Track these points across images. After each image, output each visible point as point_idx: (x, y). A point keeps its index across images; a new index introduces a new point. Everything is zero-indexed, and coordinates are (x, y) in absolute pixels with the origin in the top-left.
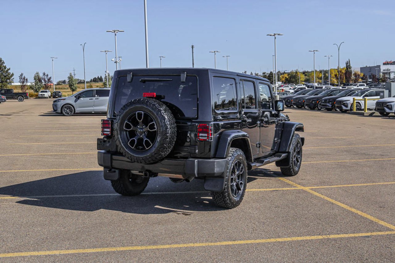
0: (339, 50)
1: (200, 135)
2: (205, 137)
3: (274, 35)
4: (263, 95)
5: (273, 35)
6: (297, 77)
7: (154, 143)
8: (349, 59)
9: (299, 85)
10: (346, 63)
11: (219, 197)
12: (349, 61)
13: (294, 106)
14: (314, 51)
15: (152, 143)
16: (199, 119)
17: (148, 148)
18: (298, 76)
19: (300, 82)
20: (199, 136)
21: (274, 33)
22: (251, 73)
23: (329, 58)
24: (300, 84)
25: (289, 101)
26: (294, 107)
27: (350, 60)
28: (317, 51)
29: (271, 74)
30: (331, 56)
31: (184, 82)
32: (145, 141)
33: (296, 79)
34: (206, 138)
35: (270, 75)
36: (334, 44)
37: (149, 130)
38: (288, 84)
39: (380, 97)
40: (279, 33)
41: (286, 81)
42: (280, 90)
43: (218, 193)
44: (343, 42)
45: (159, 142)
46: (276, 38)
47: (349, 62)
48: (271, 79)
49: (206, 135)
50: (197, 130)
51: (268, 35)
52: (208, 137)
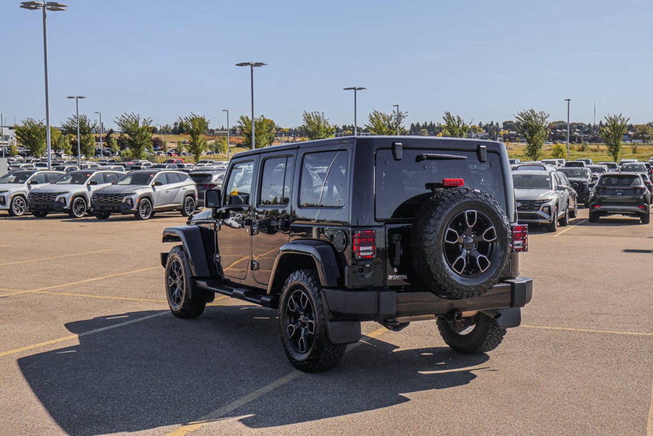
7: (492, 262)
17: (484, 271)
31: (485, 161)
32: (479, 258)
37: (485, 240)
49: (521, 242)
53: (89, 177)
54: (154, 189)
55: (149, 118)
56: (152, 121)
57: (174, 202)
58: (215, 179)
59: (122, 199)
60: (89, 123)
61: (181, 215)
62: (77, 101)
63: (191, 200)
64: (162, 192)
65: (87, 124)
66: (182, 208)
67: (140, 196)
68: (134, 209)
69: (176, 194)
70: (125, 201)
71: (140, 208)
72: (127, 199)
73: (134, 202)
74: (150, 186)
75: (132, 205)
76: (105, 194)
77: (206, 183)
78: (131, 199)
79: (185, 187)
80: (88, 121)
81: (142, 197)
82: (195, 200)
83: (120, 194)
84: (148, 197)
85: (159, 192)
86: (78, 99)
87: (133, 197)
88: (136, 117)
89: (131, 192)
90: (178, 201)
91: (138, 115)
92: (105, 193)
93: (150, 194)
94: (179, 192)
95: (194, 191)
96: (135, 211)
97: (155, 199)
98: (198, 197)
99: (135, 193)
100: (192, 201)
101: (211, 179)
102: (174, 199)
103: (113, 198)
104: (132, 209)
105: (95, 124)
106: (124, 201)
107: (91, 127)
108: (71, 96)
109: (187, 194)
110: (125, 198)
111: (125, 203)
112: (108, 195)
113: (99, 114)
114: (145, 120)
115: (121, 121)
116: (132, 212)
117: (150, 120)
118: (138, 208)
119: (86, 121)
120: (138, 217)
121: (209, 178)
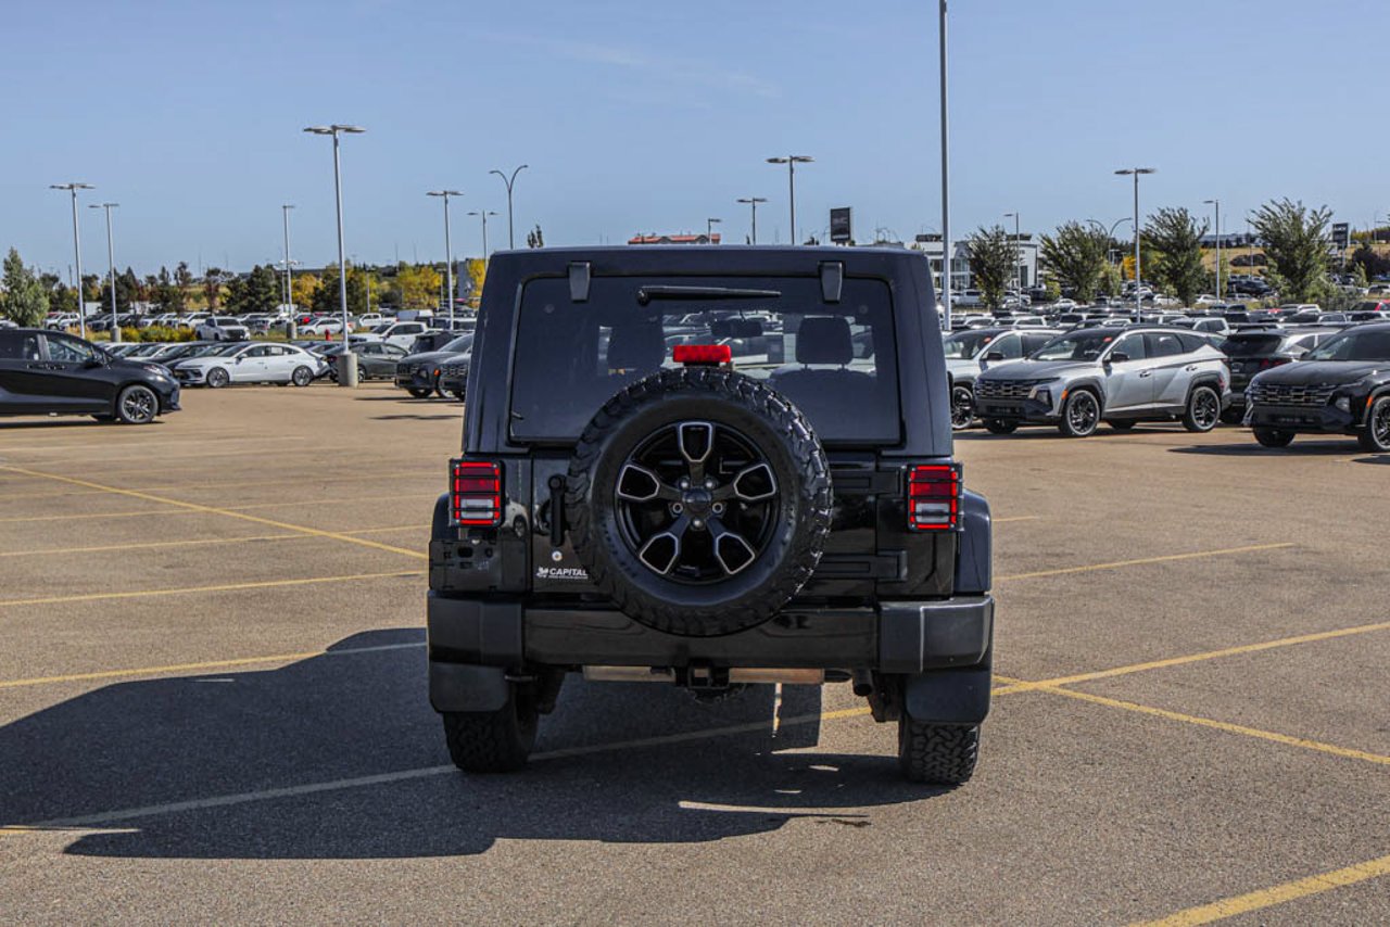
0: (510, 192)
1: (920, 507)
2: (940, 514)
3: (329, 132)
4: (298, 352)
5: (329, 129)
6: (358, 288)
7: (761, 550)
8: (538, 227)
9: (369, 317)
10: (529, 241)
11: (948, 744)
12: (539, 233)
13: (443, 391)
14: (446, 193)
15: (756, 547)
16: (907, 448)
17: (735, 572)
18: (363, 285)
19: (369, 306)
20: (915, 514)
21: (333, 123)
22: (163, 270)
23: (484, 221)
24: (372, 314)
25: (424, 374)
26: (445, 397)
27: (541, 229)
28: (455, 194)
29: (258, 277)
30: (492, 214)
31: (836, 302)
32: (720, 541)
33: (355, 293)
34: (945, 519)
35: (255, 279)
36: (492, 172)
37: (740, 495)
38: (326, 313)
39: (769, 358)
40: (349, 124)
41: (317, 302)
42: (307, 332)
43: (944, 728)
44: (526, 166)
45: (788, 545)
46: (339, 143)
47: (539, 237)
48: (259, 293)
49: (945, 507)
50: (906, 489)
51: (309, 130)
52: (953, 514)
53: (987, 343)
54: (1108, 371)
55: (1324, 207)
56: (1331, 214)
57: (1161, 398)
58: (1286, 347)
59: (1029, 391)
60: (1192, 226)
61: (1184, 429)
62: (1136, 181)
63: (1208, 395)
64: (1126, 379)
65: (1189, 229)
66: (1183, 412)
67: (1071, 383)
68: (1055, 412)
69: (1169, 380)
70: (1036, 396)
71: (1070, 410)
72: (1039, 392)
73: (1054, 399)
74: (1099, 362)
75: (1050, 406)
76: (995, 381)
77: (1263, 356)
78: (1049, 391)
79: (1194, 365)
80: (1192, 221)
81: (1074, 387)
82: (1219, 394)
83: (1025, 381)
84: (1092, 387)
85: (1121, 377)
86: (1139, 175)
87: (1053, 387)
88: (1293, 207)
89: (1049, 376)
90: (1168, 398)
91: (1300, 203)
92: (996, 378)
93: (1096, 380)
94: (1176, 378)
95: (1218, 374)
96: (1057, 417)
97: (1109, 393)
98: (1231, 387)
99: (1058, 378)
100: (1212, 396)
101: (1275, 348)
102: (1161, 393)
103: (1011, 388)
104: (1048, 414)
105: (1205, 228)
106: (1032, 395)
107: (1197, 233)
108: (1123, 169)
109: (1196, 381)
110: (1035, 389)
111: (1035, 399)
112: (1002, 381)
113: (1214, 205)
114: (1315, 212)
115: (1263, 217)
116: (1050, 422)
117: (1326, 212)
118: (1064, 410)
119: (1186, 221)
120: (1065, 433)
121: (1268, 346)
